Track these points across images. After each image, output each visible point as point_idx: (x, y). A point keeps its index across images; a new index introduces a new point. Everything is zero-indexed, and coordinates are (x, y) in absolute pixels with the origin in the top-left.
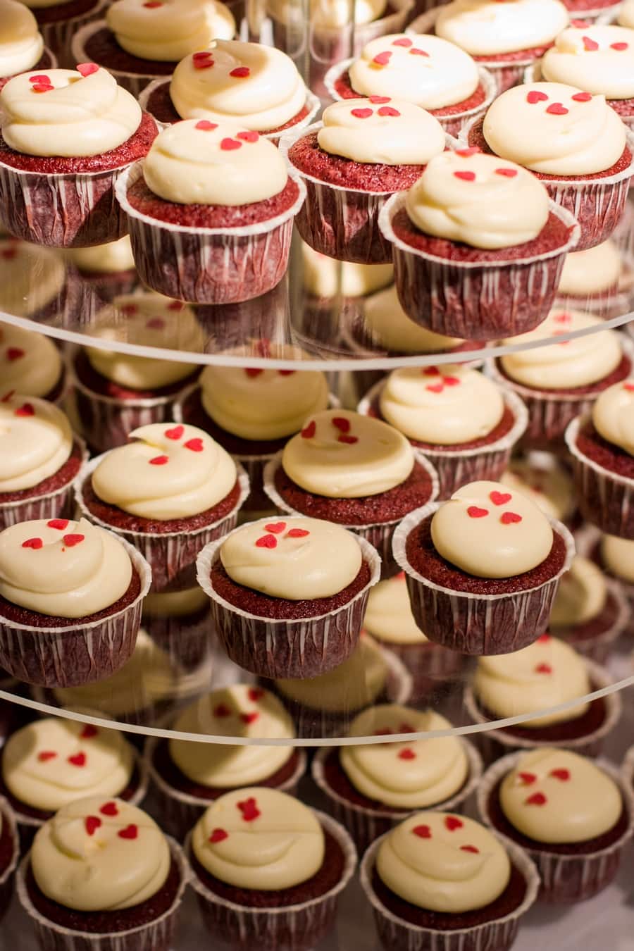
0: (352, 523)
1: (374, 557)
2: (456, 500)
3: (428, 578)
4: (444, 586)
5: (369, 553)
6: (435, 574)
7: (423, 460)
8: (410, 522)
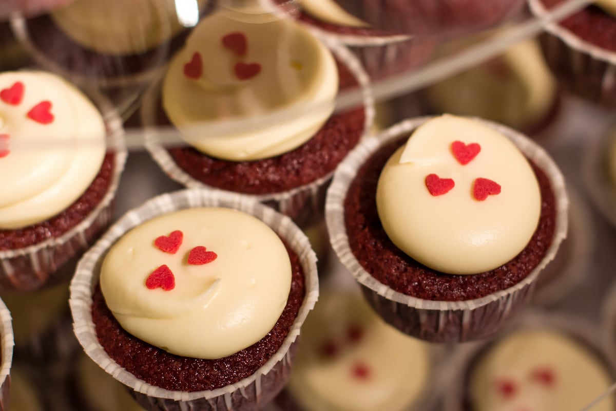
0: (269, 191)
1: (306, 251)
2: (408, 163)
3: (383, 282)
4: (406, 293)
5: (298, 243)
6: (392, 275)
7: (345, 54)
8: (344, 176)
